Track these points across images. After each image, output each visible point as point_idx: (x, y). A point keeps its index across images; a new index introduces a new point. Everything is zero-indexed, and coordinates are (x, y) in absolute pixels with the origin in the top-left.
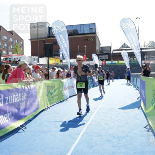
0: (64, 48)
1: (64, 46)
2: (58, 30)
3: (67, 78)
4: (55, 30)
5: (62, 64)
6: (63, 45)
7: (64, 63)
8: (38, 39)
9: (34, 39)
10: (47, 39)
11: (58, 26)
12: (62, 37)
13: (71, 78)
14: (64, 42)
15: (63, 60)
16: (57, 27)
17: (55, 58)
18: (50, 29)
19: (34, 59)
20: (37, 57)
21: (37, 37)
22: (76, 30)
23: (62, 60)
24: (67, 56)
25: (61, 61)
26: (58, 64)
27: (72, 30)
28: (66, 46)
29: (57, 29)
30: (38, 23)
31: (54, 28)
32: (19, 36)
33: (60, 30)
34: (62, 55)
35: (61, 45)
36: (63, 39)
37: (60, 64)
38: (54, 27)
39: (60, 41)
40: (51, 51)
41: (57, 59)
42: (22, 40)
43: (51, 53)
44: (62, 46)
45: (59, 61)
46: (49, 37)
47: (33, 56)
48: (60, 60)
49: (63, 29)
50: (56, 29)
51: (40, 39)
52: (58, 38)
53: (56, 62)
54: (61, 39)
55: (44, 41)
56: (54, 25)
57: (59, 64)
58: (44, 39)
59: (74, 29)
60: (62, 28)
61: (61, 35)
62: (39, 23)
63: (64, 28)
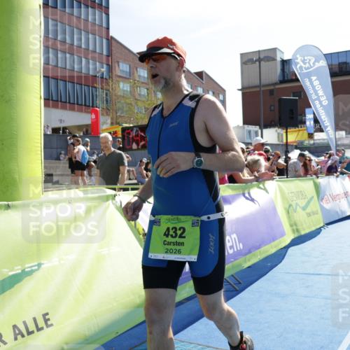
0: (322, 105)
1: (320, 102)
2: (307, 65)
3: (327, 175)
4: (301, 67)
5: (312, 142)
6: (318, 99)
7: (318, 141)
8: (259, 86)
9: (249, 88)
10: (277, 87)
11: (306, 58)
12: (316, 83)
13: (337, 177)
14: (321, 93)
15: (315, 134)
16: (304, 60)
17: (297, 129)
18: (285, 63)
19: (250, 132)
20: (257, 128)
21: (259, 84)
22: (346, 63)
23: (312, 134)
24: (328, 124)
25: (311, 136)
26: (302, 143)
27: (337, 63)
28: (325, 103)
29: (305, 64)
30: (259, 51)
31: (298, 63)
32: (217, 83)
33: (311, 67)
34: (312, 122)
35: (316, 100)
36: (318, 87)
37: (308, 142)
38: (297, 59)
39: (312, 92)
40: (293, 114)
41: (301, 132)
42: (223, 91)
43: (292, 118)
44: (317, 103)
45: (306, 135)
46: (281, 82)
47: (246, 126)
48: (309, 134)
49: (318, 62)
50: (302, 65)
51: (264, 86)
52: (308, 83)
53: (299, 139)
54: (314, 87)
55: (271, 92)
56: (298, 56)
57: (306, 143)
58: (272, 87)
59: (340, 61)
60: (317, 60)
61: (314, 78)
62: (262, 51)
63: (321, 61)
